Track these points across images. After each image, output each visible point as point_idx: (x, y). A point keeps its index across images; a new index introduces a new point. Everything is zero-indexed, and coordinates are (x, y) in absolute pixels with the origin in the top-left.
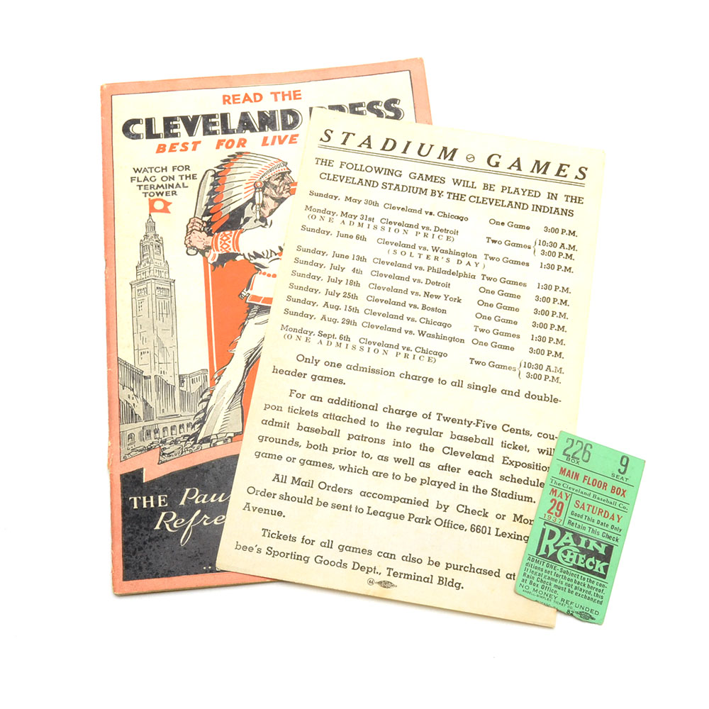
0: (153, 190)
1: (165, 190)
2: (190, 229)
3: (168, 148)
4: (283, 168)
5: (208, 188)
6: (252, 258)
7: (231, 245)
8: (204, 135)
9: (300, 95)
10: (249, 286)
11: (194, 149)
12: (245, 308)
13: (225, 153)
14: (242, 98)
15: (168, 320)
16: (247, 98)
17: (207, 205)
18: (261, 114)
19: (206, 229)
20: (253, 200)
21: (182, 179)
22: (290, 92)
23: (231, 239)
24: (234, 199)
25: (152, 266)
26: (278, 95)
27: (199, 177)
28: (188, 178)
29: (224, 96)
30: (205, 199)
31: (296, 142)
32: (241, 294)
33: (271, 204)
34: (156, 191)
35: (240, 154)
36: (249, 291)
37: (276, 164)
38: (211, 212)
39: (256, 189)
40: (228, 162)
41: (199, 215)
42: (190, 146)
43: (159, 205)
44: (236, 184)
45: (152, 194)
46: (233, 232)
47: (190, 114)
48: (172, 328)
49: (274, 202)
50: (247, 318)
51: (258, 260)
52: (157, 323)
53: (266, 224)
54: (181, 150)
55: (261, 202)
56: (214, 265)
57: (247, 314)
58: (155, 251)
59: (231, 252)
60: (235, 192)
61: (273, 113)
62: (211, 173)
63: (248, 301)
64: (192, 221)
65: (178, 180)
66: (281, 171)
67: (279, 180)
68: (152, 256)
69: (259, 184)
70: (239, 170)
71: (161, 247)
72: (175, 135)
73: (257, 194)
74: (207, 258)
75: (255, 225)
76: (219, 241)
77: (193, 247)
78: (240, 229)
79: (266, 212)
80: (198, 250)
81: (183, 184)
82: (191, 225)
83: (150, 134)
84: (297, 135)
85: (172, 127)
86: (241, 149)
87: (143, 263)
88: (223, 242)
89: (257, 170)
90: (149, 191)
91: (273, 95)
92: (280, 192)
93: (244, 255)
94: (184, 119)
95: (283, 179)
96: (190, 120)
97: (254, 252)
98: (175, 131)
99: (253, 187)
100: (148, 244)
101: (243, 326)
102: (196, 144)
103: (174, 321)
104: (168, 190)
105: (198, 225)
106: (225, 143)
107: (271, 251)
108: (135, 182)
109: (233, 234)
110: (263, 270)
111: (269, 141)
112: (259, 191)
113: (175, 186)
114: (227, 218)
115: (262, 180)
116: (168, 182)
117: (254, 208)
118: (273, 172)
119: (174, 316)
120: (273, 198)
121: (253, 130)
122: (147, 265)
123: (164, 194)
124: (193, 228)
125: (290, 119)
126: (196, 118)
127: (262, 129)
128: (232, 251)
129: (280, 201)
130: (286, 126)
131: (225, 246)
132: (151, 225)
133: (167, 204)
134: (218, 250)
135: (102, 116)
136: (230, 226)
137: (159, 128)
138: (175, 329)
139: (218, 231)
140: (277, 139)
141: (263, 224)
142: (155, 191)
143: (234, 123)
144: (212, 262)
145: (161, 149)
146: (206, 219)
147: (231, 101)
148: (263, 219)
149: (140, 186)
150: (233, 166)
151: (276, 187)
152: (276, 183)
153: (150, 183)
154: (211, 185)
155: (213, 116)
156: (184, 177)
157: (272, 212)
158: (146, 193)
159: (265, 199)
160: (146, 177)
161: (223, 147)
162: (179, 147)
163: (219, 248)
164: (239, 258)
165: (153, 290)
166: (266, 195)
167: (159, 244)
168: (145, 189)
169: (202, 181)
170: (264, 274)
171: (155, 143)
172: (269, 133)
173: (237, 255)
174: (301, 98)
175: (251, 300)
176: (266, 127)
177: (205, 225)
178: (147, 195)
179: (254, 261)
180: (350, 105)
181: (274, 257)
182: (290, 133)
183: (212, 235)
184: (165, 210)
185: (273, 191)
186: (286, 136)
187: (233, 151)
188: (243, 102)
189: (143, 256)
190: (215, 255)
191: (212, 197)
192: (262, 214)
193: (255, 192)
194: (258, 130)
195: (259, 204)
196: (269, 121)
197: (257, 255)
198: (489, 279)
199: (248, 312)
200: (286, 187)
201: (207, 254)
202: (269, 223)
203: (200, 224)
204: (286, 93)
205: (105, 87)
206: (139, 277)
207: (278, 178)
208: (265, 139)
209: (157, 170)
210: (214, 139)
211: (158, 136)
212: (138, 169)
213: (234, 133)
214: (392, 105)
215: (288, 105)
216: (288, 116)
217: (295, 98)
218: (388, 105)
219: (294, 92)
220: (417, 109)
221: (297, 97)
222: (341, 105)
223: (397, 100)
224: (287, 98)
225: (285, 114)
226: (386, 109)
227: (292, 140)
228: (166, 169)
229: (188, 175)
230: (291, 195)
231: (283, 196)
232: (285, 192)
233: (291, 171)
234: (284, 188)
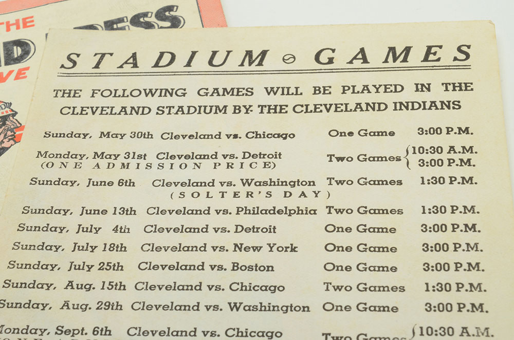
4: (4, 111)
9: (33, 21)
22: (17, 21)
26: (1, 26)
31: (26, 77)
66: (1, 115)
84: (27, 69)
95: (4, 124)
125: (17, 51)
130: (10, 60)
174: (33, 25)
180: (106, 23)
182: (16, 67)
186: (11, 72)
198: (339, 211)
200: (9, 133)
204: (12, 21)
214: (167, 14)
215: (14, 35)
216: (15, 47)
217: (25, 26)
218: (161, 15)
219: (24, 19)
220: (203, 13)
221: (28, 24)
222: (93, 25)
223: (173, 6)
224: (13, 28)
225: (9, 46)
226: (158, 20)
227: (20, 75)
230: (16, 142)
231: (3, 145)
232: (7, 140)
233: (16, 113)
234: (5, 135)
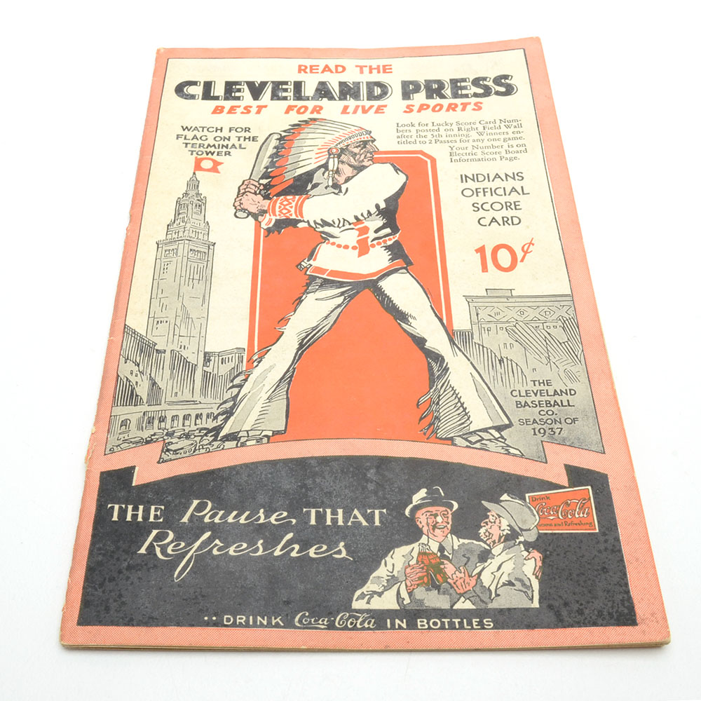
0: (201, 149)
1: (217, 150)
2: (242, 191)
3: (226, 110)
4: (365, 136)
5: (271, 151)
6: (318, 226)
7: (293, 210)
8: (272, 99)
9: (391, 69)
10: (311, 255)
11: (258, 112)
12: (304, 280)
13: (294, 118)
14: (321, 69)
15: (200, 287)
16: (327, 69)
17: (267, 168)
18: (341, 84)
19: (263, 192)
20: (325, 166)
21: (239, 140)
22: (379, 66)
23: (294, 204)
24: (301, 164)
25: (188, 226)
26: (364, 68)
27: (261, 140)
28: (247, 140)
29: (300, 66)
30: (266, 161)
31: (383, 113)
32: (300, 264)
33: (348, 171)
34: (206, 150)
35: (315, 120)
36: (311, 262)
37: (357, 132)
38: (271, 175)
39: (330, 155)
40: (297, 127)
41: (256, 176)
42: (254, 110)
43: (207, 164)
44: (305, 149)
45: (200, 153)
46: (297, 197)
47: (258, 79)
48: (204, 296)
49: (351, 169)
50: (306, 292)
51: (326, 229)
52: (184, 289)
53: (340, 191)
54: (242, 113)
55: (335, 169)
56: (269, 231)
57: (306, 288)
58: (194, 210)
59: (291, 217)
60: (303, 156)
61: (357, 84)
62: (276, 136)
63: (308, 273)
64: (246, 183)
65: (234, 141)
66: (363, 139)
67: (360, 148)
68: (190, 215)
69: (334, 151)
70: (311, 136)
71: (203, 207)
72: (238, 98)
73: (331, 160)
74: (260, 222)
75: (326, 191)
76: (278, 205)
77: (244, 210)
78: (307, 194)
79: (341, 179)
80: (250, 214)
81: (240, 145)
82: (244, 187)
83: (207, 94)
84: (385, 106)
85: (235, 90)
86: (315, 116)
87: (177, 222)
88: (283, 207)
89: (334, 137)
90: (197, 150)
91: (359, 68)
92: (361, 159)
93: (308, 222)
94: (251, 85)
95: (365, 147)
96: (257, 85)
97: (322, 220)
98: (238, 94)
99: (327, 153)
100: (187, 202)
101: (300, 301)
102: (260, 108)
103: (208, 288)
104: (220, 150)
105: (253, 187)
106: (296, 109)
107: (344, 220)
108: (182, 140)
109: (296, 200)
110: (332, 240)
111: (351, 110)
112: (334, 158)
113: (229, 147)
114: (291, 182)
115: (339, 146)
116: (221, 143)
117: (326, 174)
118: (352, 140)
119: (208, 283)
120: (351, 166)
121: (331, 98)
122: (182, 224)
123: (216, 153)
124: (247, 190)
125: (377, 91)
126: (264, 84)
127: (343, 96)
128: (294, 217)
129: (360, 169)
130: (371, 97)
131: (284, 211)
132: (194, 184)
133: (216, 164)
134: (275, 215)
135: (154, 76)
136: (293, 191)
137: (219, 90)
138: (207, 298)
139: (278, 195)
140: (360, 109)
141: (336, 191)
142: (204, 150)
143: (309, 90)
144: (265, 227)
145: (218, 110)
146: (264, 181)
147: (308, 70)
148: (336, 186)
149: (187, 144)
150: (304, 131)
151: (356, 154)
152: (356, 150)
153: (200, 142)
154: (275, 148)
155: (286, 83)
156: (242, 139)
157: (348, 180)
158: (192, 151)
159: (341, 166)
160: (195, 135)
161: (293, 113)
162: (239, 110)
163: (277, 213)
164: (301, 225)
165: (186, 251)
166: (343, 162)
167: (201, 204)
168: (192, 147)
169: (263, 144)
170: (333, 244)
171: (212, 104)
172: (352, 103)
173: (300, 221)
174: (391, 72)
175: (312, 272)
176: (348, 96)
177: (262, 187)
178: (194, 153)
179: (321, 229)
180: (451, 80)
181: (347, 226)
182: (376, 103)
183: (270, 199)
184: (214, 169)
185: (351, 158)
186: (372, 107)
187: (306, 116)
188: (322, 72)
189: (179, 214)
190: (270, 221)
191: (275, 160)
192: (335, 181)
193: (329, 158)
194: (337, 99)
195: (332, 171)
196: (352, 91)
197: (325, 223)
199: (308, 285)
200: (369, 155)
201: (260, 218)
202: (344, 190)
203: (256, 186)
204: (374, 66)
205: (162, 51)
206: (169, 237)
207: (359, 146)
208: (346, 108)
209: (210, 130)
210: (285, 104)
211: (217, 98)
212: (187, 127)
213: (308, 99)
214: (503, 81)
215: (375, 77)
216: (376, 87)
217: (384, 72)
218: (497, 81)
219: (384, 66)
220: (533, 85)
221: (387, 71)
222: (441, 80)
223: (509, 76)
224: (375, 71)
225: (371, 85)
226: (495, 85)
227: (379, 110)
228: (221, 130)
229: (247, 137)
230: (374, 163)
231: (364, 164)
232: (367, 160)
233: (375, 140)
234: (366, 156)
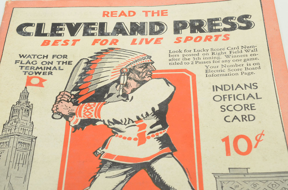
0: (32, 70)
1: (43, 71)
2: (59, 100)
3: (51, 43)
5: (80, 71)
6: (110, 124)
7: (93, 113)
8: (83, 35)
9: (167, 13)
10: (105, 145)
11: (74, 44)
12: (98, 163)
13: (98, 48)
14: (119, 14)
15: (23, 169)
16: (123, 13)
17: (77, 83)
18: (132, 24)
19: (73, 100)
20: (118, 81)
21: (59, 64)
22: (158, 11)
23: (94, 109)
24: (101, 80)
25: (18, 125)
26: (148, 13)
27: (74, 64)
28: (64, 64)
29: (104, 12)
30: (76, 78)
31: (160, 43)
32: (96, 152)
33: (133, 84)
34: (35, 71)
35: (112, 49)
36: (104, 150)
37: (141, 57)
38: (80, 88)
39: (121, 73)
40: (100, 54)
41: (69, 89)
42: (71, 43)
43: (35, 81)
44: (105, 69)
45: (31, 73)
46: (97, 103)
47: (74, 21)
48: (26, 176)
49: (136, 83)
50: (99, 172)
51: (117, 126)
52: (12, 171)
53: (128, 99)
54: (62, 45)
55: (125, 83)
56: (76, 128)
57: (99, 169)
58: (24, 114)
59: (92, 118)
60: (103, 74)
61: (143, 24)
62: (85, 61)
63: (101, 158)
64: (62, 94)
65: (56, 64)
66: (145, 62)
67: (143, 68)
68: (20, 117)
69: (125, 70)
70: (109, 60)
71: (30, 111)
72: (60, 35)
73: (122, 77)
74: (70, 122)
75: (117, 99)
76: (83, 109)
77: (59, 113)
78: (104, 101)
79: (129, 90)
80: (63, 116)
81: (59, 67)
82: (60, 96)
83: (39, 32)
84: (162, 39)
85: (58, 29)
86: (113, 46)
87: (11, 122)
88: (86, 110)
89: (125, 61)
90: (29, 71)
91: (145, 13)
92: (143, 76)
93: (104, 121)
94: (69, 25)
95: (146, 67)
96: (74, 26)
97: (113, 119)
98: (60, 32)
99: (119, 72)
100: (19, 108)
101: (94, 178)
102: (75, 41)
103: (29, 170)
104: (45, 71)
105: (67, 97)
106: (100, 42)
107: (129, 119)
108: (19, 64)
109: (96, 105)
110: (119, 134)
111: (137, 42)
112: (124, 75)
113: (52, 69)
114: (93, 93)
115: (128, 67)
116: (47, 66)
117: (118, 87)
118: (138, 62)
119: (30, 166)
120: (136, 81)
121: (125, 34)
122: (14, 124)
123: (42, 73)
124: (62, 99)
125: (157, 28)
126: (78, 25)
127: (133, 32)
128: (94, 117)
129: (142, 83)
130: (152, 32)
131: (87, 114)
132: (25, 95)
133: (42, 80)
134: (80, 116)
135: (3, 20)
136: (94, 99)
137: (47, 29)
138: (28, 177)
139: (84, 102)
140: (144, 41)
141: (125, 99)
142: (34, 71)
143: (110, 28)
144: (73, 125)
145: (46, 43)
146: (74, 93)
147: (109, 15)
148: (125, 95)
149: (22, 67)
150: (104, 57)
151: (140, 73)
152: (140, 70)
153: (32, 65)
154: (84, 69)
155: (94, 24)
156: (61, 63)
157: (133, 91)
158: (26, 72)
159: (129, 81)
160: (28, 61)
161: (98, 45)
162: (60, 43)
163: (82, 115)
164: (98, 123)
165: (15, 143)
166: (130, 78)
167: (29, 108)
168: (26, 69)
169: (76, 66)
170: (121, 136)
171: (42, 39)
172: (138, 37)
173: (98, 120)
174: (167, 15)
175: (104, 157)
176: (136, 32)
177: (72, 97)
178: (27, 73)
179: (113, 126)
180: (208, 20)
181: (131, 124)
182: (155, 37)
183: (78, 105)
184: (40, 85)
185: (137, 75)
186: (152, 39)
187: (106, 47)
188: (120, 16)
189: (12, 117)
190: (77, 120)
191: (83, 77)
192: (124, 92)
193: (121, 76)
194: (129, 34)
195: (123, 84)
196: (139, 29)
197: (116, 122)
199: (101, 167)
200: (149, 73)
201: (70, 119)
202: (130, 98)
203: (68, 96)
204: (156, 11)
205: (10, 3)
206: (4, 133)
207: (142, 67)
208: (134, 40)
209: (40, 57)
210: (92, 38)
211: (45, 35)
212: (23, 55)
213: (109, 35)
214: (244, 19)
215: (156, 19)
216: (156, 26)
217: (162, 15)
218: (241, 19)
219: (162, 11)
220: (266, 21)
221: (164, 14)
222: (201, 20)
223: (248, 15)
224: (156, 15)
225: (153, 25)
226: (239, 22)
227: (157, 41)
228: (47, 57)
229: (65, 62)
230: (152, 79)
231: (145, 79)
232: (147, 76)
233: (154, 62)
234: (146, 74)
